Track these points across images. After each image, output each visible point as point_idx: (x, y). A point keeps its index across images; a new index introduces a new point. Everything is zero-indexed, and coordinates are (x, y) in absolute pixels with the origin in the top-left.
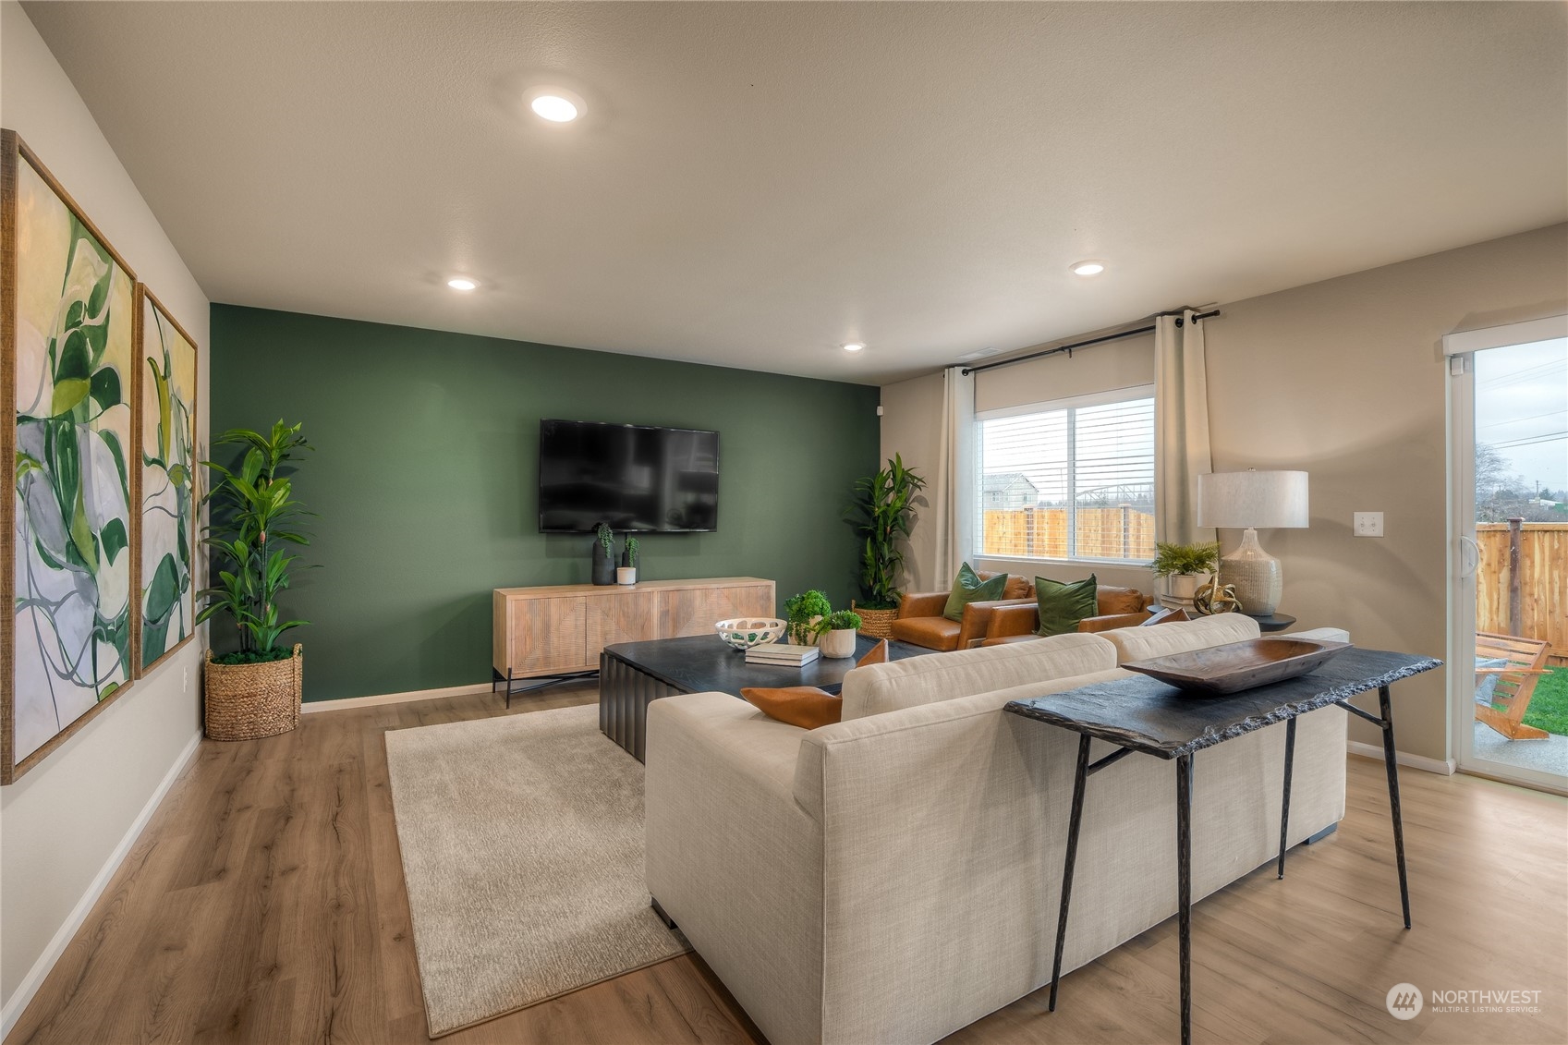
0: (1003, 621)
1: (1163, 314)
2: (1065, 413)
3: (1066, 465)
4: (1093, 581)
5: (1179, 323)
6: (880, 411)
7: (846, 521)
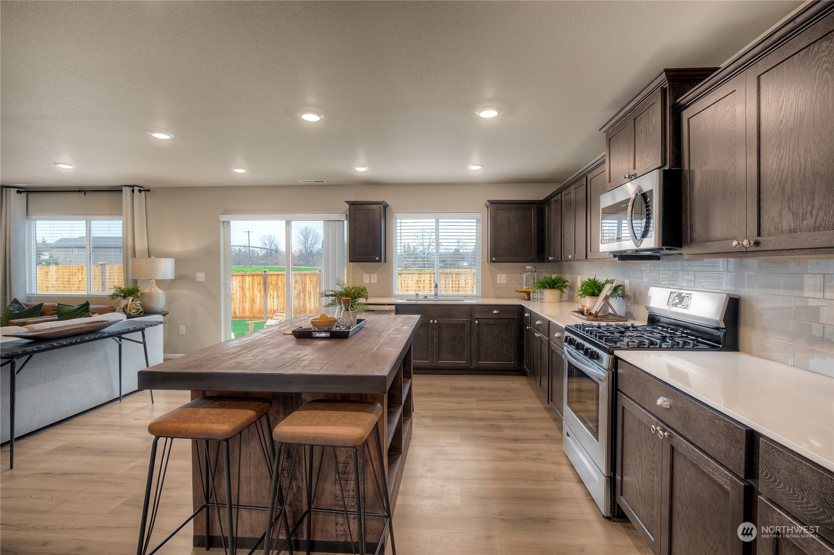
1: (126, 186)
2: (83, 222)
4: (87, 304)
5: (133, 191)
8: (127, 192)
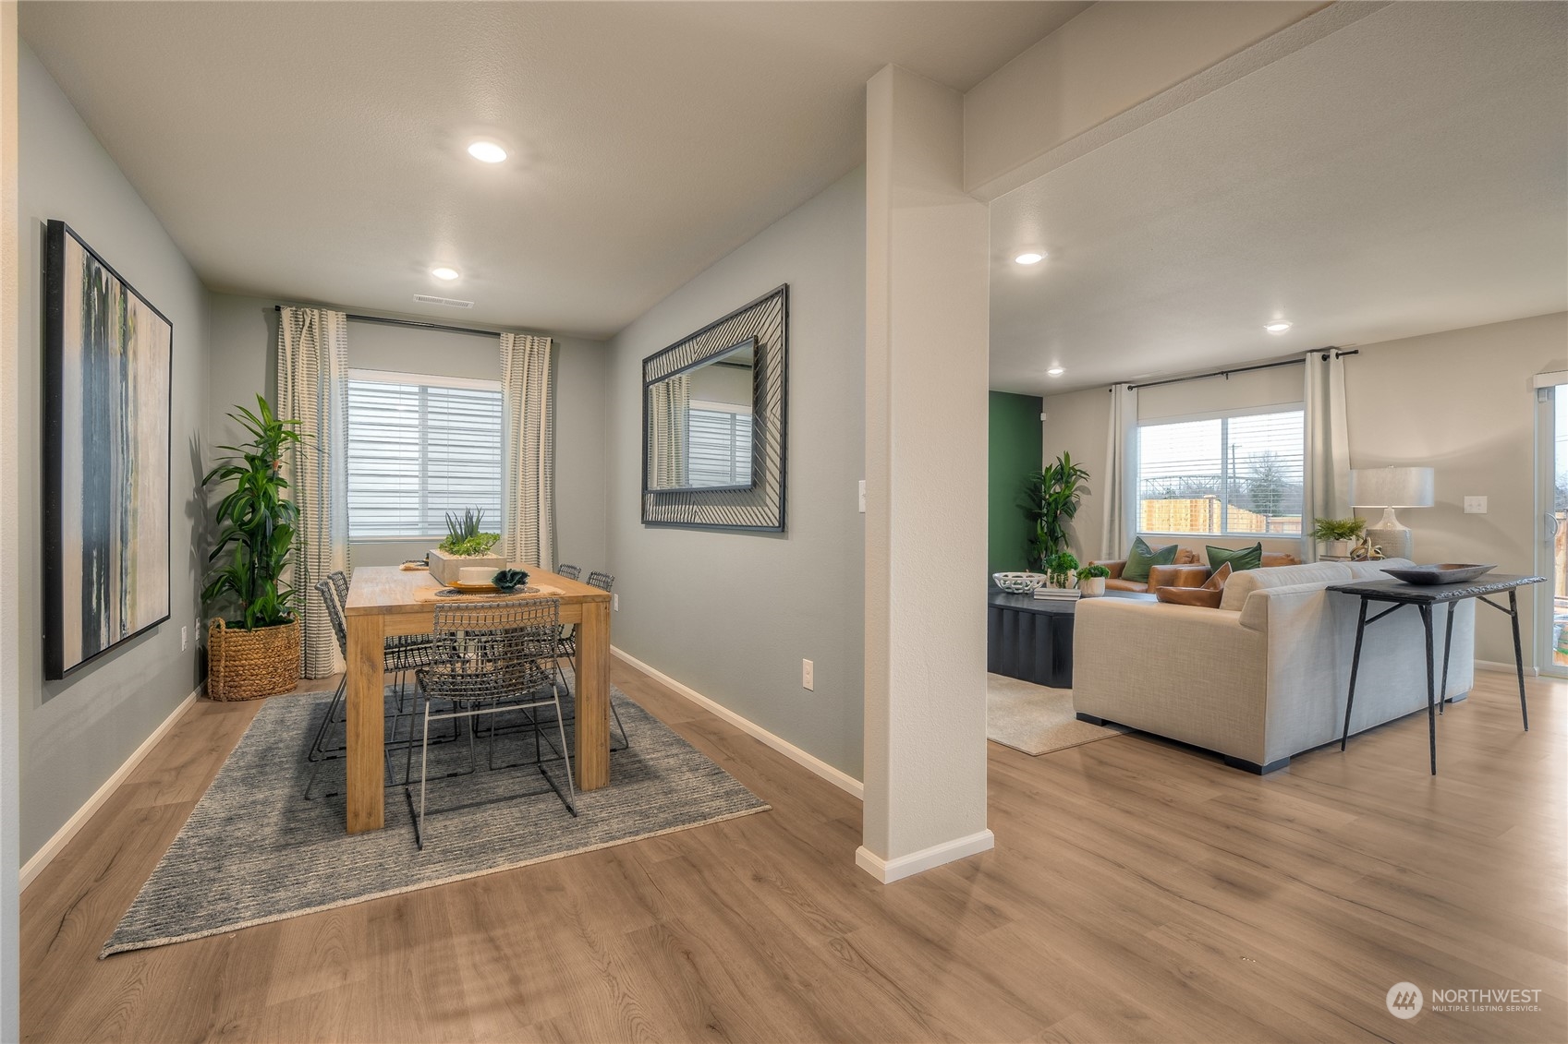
0: (1186, 578)
1: (1312, 351)
2: (1219, 421)
3: (1220, 462)
4: (1259, 547)
5: (1325, 358)
6: (1043, 417)
7: (1018, 506)
8: (1314, 362)
